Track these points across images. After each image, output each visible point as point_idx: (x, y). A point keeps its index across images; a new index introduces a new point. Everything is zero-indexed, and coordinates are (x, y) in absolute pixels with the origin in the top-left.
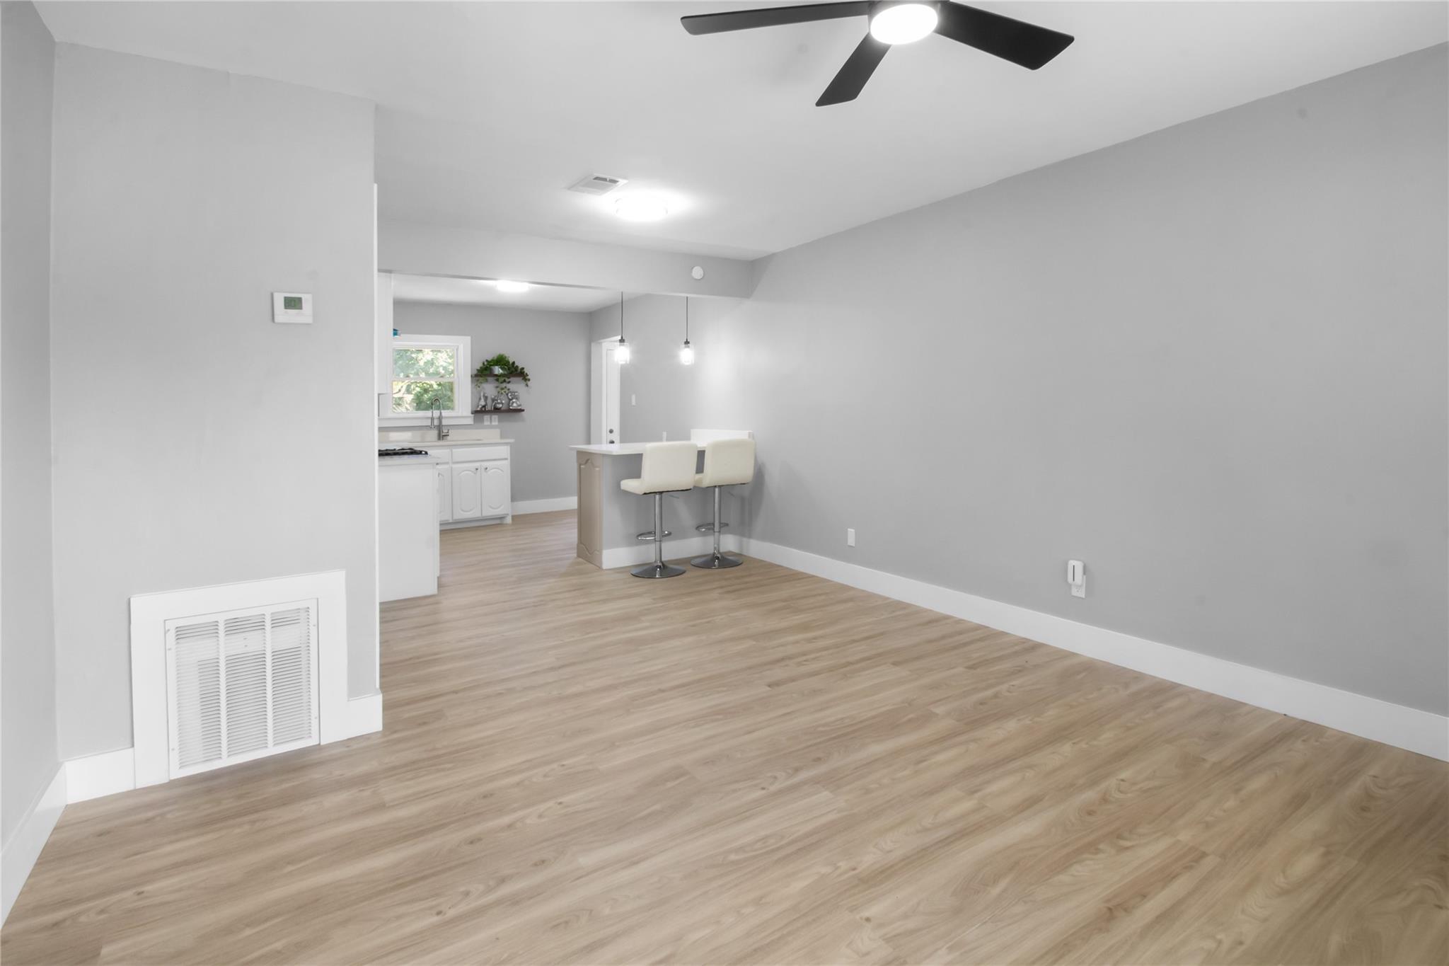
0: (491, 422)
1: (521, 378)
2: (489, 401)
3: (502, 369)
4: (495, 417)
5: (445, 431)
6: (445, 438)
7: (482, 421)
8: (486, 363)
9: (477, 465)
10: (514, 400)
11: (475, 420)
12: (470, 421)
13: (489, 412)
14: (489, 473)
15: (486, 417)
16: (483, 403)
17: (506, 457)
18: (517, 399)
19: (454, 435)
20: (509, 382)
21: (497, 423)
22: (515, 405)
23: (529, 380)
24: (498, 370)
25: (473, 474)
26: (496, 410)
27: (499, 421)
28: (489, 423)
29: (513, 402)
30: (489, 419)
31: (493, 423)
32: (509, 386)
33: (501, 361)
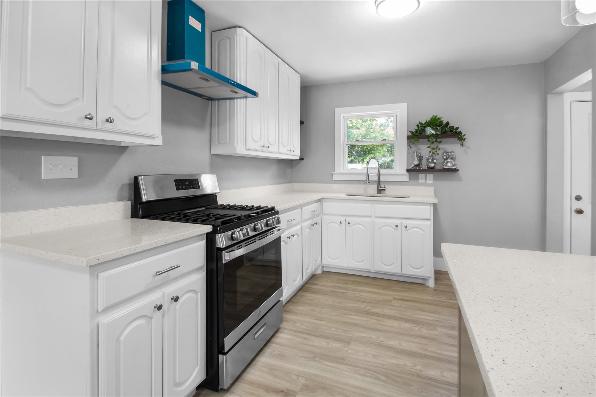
0: (426, 179)
1: (457, 139)
2: (424, 162)
3: (433, 129)
4: (430, 176)
5: (382, 186)
6: (382, 192)
7: (418, 179)
8: (420, 125)
9: (398, 222)
10: (449, 160)
11: (410, 178)
12: (405, 178)
13: (423, 171)
14: (409, 231)
15: (422, 175)
16: (416, 162)
17: (428, 217)
18: (452, 158)
19: (390, 190)
20: (440, 142)
21: (431, 182)
22: (449, 164)
23: (464, 139)
24: (429, 131)
25: (393, 230)
26: (430, 170)
27: (434, 180)
28: (423, 181)
29: (448, 162)
30: (424, 178)
31: (428, 182)
32: (441, 146)
33: (435, 122)
